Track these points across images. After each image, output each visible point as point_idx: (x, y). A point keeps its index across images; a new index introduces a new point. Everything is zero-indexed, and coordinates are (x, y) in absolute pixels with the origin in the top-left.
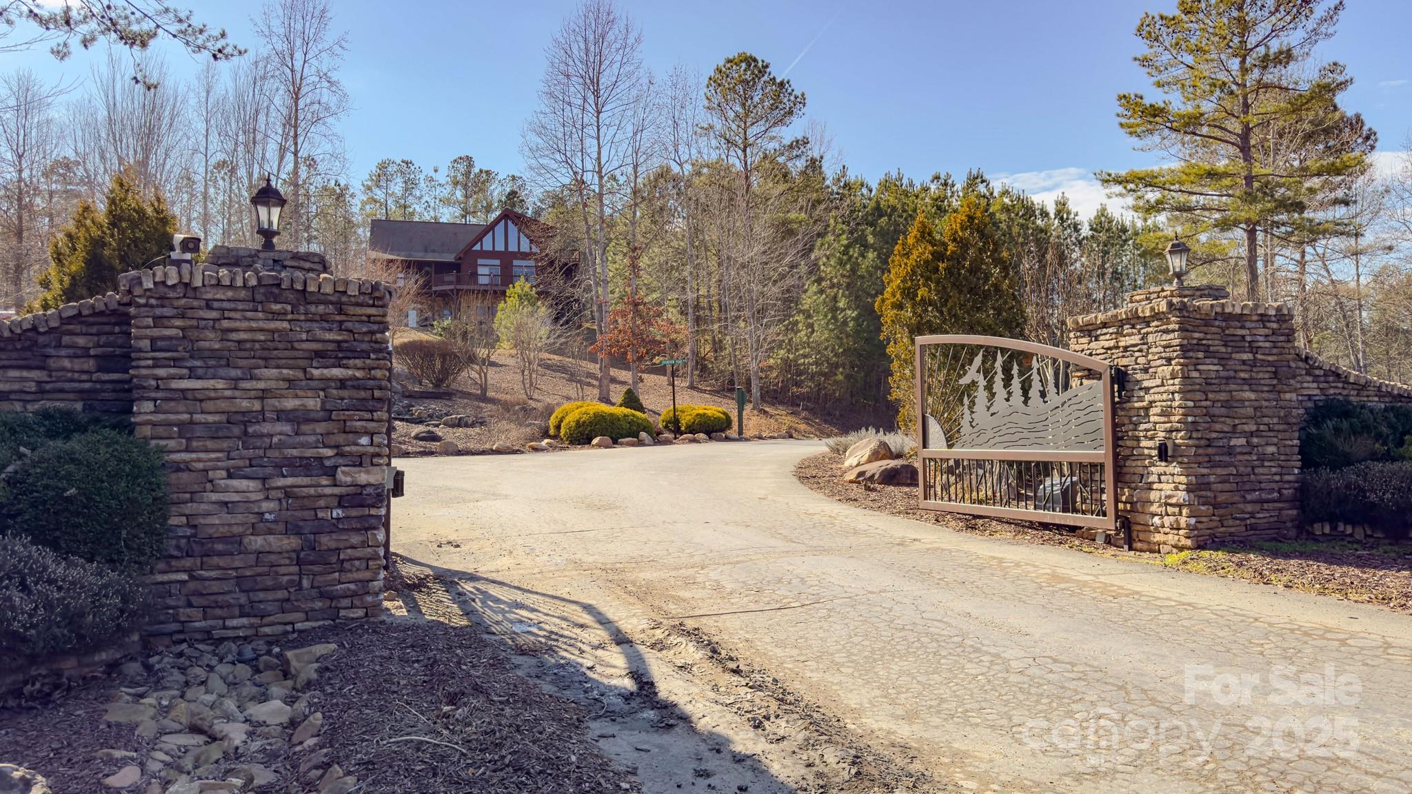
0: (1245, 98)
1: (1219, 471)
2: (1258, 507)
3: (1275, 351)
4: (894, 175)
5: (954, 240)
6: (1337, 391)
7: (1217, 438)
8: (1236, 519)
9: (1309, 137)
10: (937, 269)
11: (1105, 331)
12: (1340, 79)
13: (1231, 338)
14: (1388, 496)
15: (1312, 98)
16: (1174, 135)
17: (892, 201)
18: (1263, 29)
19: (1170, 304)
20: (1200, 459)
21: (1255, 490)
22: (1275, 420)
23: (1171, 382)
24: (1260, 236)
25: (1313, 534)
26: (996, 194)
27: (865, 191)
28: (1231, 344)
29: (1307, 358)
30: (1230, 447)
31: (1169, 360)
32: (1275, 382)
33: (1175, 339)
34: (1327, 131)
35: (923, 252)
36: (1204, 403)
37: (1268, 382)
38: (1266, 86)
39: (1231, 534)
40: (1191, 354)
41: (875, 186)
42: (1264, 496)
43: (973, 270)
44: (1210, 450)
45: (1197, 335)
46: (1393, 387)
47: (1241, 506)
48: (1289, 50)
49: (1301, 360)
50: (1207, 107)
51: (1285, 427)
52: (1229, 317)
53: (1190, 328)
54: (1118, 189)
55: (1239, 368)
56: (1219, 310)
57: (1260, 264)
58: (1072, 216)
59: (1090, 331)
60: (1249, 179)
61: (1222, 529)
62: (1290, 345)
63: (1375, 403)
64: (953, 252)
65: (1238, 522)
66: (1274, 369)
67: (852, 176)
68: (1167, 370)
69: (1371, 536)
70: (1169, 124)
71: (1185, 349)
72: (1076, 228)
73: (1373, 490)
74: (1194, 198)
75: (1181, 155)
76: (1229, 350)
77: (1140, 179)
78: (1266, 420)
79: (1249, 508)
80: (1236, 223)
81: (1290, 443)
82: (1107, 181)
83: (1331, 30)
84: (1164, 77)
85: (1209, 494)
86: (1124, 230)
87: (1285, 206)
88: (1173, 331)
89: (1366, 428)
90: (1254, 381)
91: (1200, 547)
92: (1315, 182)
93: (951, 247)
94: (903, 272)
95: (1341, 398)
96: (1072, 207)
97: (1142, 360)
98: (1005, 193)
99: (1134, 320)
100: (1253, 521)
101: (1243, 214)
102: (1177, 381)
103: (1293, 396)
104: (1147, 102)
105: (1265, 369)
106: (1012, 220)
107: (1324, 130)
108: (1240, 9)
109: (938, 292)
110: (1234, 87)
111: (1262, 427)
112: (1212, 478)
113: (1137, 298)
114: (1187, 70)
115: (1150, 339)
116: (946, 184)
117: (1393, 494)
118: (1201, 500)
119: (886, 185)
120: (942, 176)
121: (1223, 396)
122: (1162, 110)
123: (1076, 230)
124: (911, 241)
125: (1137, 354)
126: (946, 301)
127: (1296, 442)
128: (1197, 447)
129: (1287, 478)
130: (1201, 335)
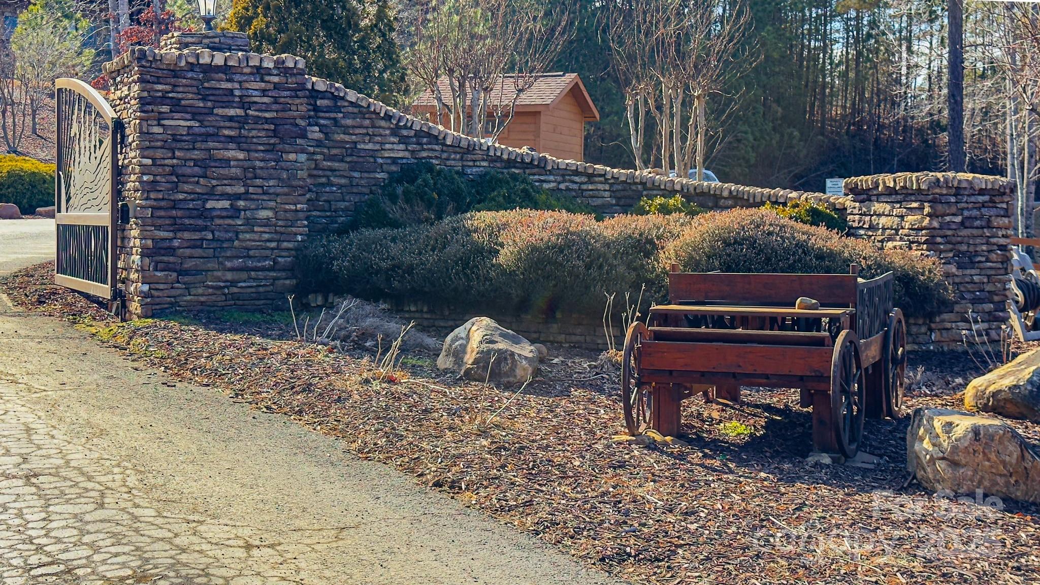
1: (186, 235)
3: (274, 107)
7: (185, 200)
8: (209, 287)
13: (214, 92)
20: (159, 222)
21: (239, 257)
25: (309, 305)
28: (211, 98)
30: (206, 210)
31: (135, 114)
32: (274, 141)
33: (137, 91)
36: (168, 162)
40: (150, 108)
42: (249, 263)
44: (176, 213)
45: (160, 87)
47: (219, 274)
51: (286, 190)
55: (222, 124)
61: (189, 298)
65: (210, 291)
66: (272, 127)
68: (133, 124)
76: (209, 104)
79: (229, 276)
81: (292, 207)
85: (171, 259)
88: (137, 82)
90: (243, 140)
100: (235, 290)
102: (136, 137)
105: (260, 127)
111: (252, 190)
112: (176, 243)
118: (160, 266)
128: (153, 208)
129: (285, 245)
130: (168, 88)
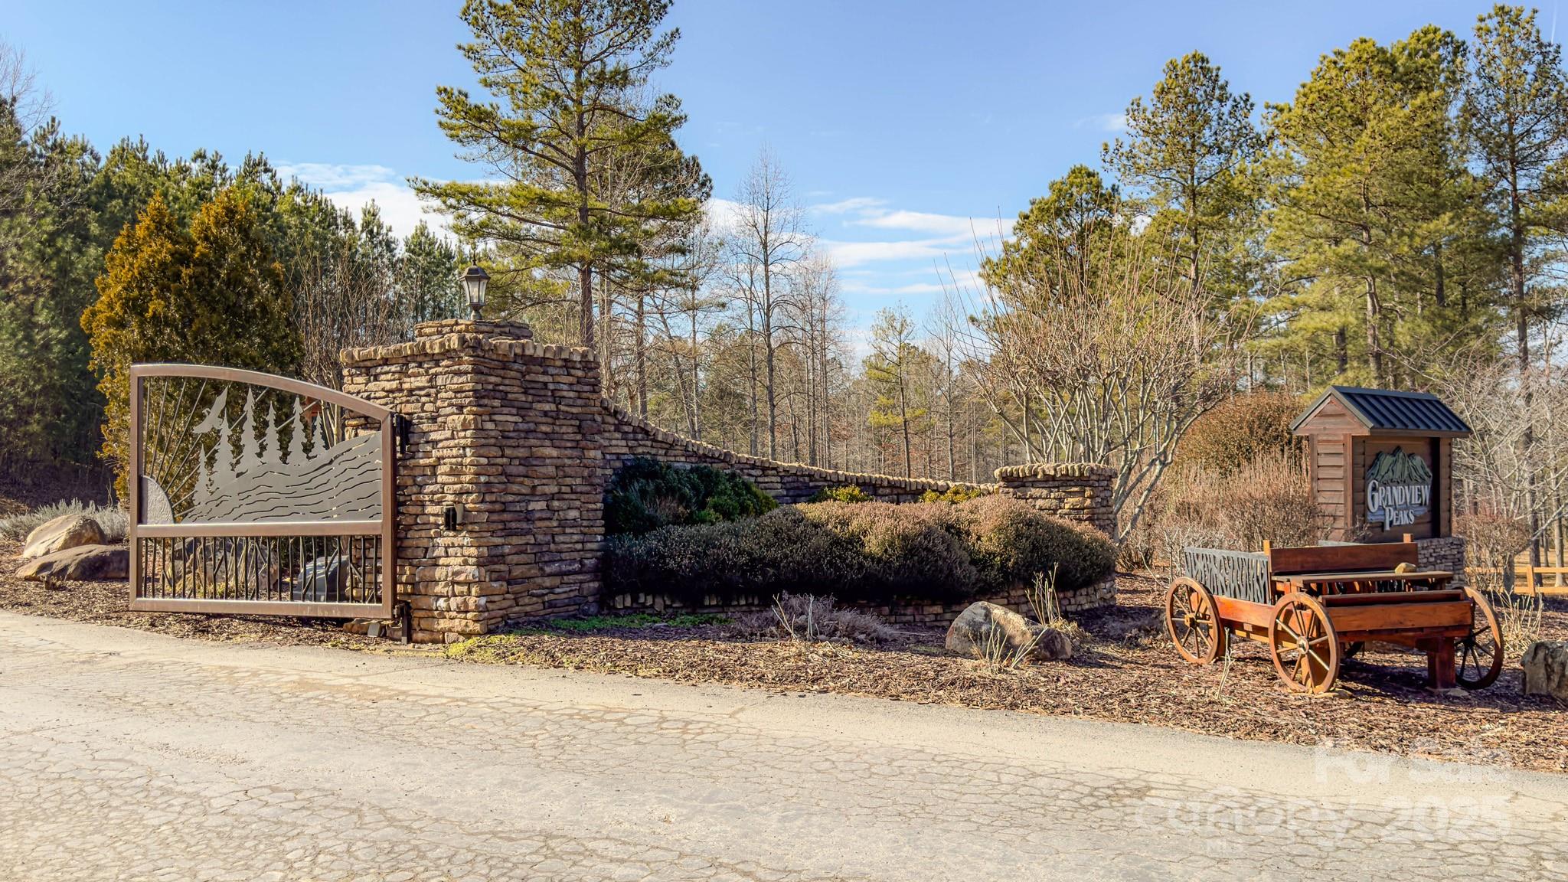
0: (581, 116)
1: (515, 540)
2: (557, 581)
3: (579, 402)
4: (135, 141)
5: (206, 239)
6: (646, 450)
7: (513, 502)
8: (533, 595)
9: (647, 173)
10: (177, 276)
11: (386, 368)
12: (676, 114)
13: (533, 385)
14: (686, 561)
15: (648, 130)
16: (502, 147)
17: (129, 178)
18: (600, 42)
19: (463, 341)
20: (494, 526)
21: (554, 561)
22: (579, 481)
23: (462, 434)
24: (596, 279)
25: (614, 607)
26: (284, 189)
27: (87, 158)
28: (531, 391)
29: (616, 412)
30: (529, 512)
31: (461, 408)
32: (579, 437)
33: (467, 382)
34: (664, 170)
35: (159, 250)
36: (499, 461)
37: (571, 437)
38: (604, 108)
39: (527, 614)
40: (485, 401)
41: (104, 153)
42: (564, 568)
43: (233, 281)
44: (506, 516)
45: (492, 379)
46: (699, 446)
47: (539, 580)
48: (626, 71)
49: (610, 414)
50: (540, 119)
51: (588, 488)
52: (531, 360)
53: (485, 370)
54: (436, 203)
55: (540, 420)
56: (518, 351)
57: (596, 311)
58: (384, 231)
59: (368, 368)
60: (584, 211)
61: (517, 609)
62: (595, 396)
63: (683, 464)
64: (202, 254)
65: (535, 599)
66: (578, 423)
67: (67, 133)
68: (457, 420)
69: (670, 606)
70: (496, 133)
71: (478, 395)
72: (389, 245)
73: (672, 557)
74: (526, 226)
75: (513, 174)
76: (530, 398)
77: (463, 194)
78: (568, 481)
79: (548, 582)
80: (570, 261)
81: (593, 506)
82: (422, 191)
83: (667, 59)
84: (491, 76)
85: (503, 567)
86: (449, 256)
87: (620, 247)
88: (466, 373)
89: (671, 491)
90: (556, 436)
91: (491, 632)
92: (653, 225)
93: (201, 248)
94: (125, 275)
95: (649, 457)
96: (385, 219)
97: (429, 407)
98: (297, 189)
99: (421, 357)
100: (552, 597)
101: (576, 250)
102: (469, 433)
103: (598, 454)
104: (472, 101)
105: (569, 422)
106: (306, 226)
107: (662, 168)
108: (576, 14)
109: (179, 308)
110: (570, 103)
111: (564, 489)
112: (507, 550)
113: (427, 330)
114: (518, 72)
115: (440, 381)
116: (214, 167)
117: (690, 559)
118: (494, 576)
119: (122, 155)
120: (210, 155)
121: (522, 452)
122: (489, 115)
123: (390, 250)
124: (140, 232)
125: (424, 399)
126: (191, 321)
127: (599, 505)
128: (490, 512)
129: (589, 546)
130: (498, 380)
